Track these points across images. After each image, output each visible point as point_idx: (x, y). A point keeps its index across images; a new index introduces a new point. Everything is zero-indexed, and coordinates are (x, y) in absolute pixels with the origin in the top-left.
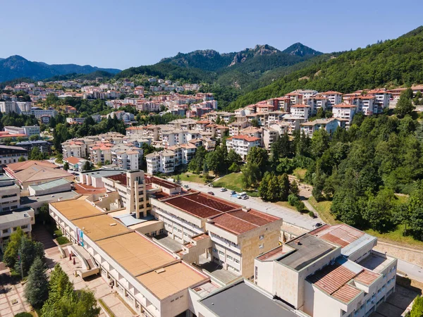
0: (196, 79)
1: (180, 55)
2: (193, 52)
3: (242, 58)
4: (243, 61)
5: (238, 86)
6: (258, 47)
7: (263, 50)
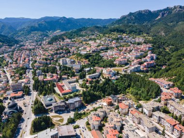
0: (140, 31)
1: (131, 14)
2: (137, 12)
3: (164, 14)
4: (165, 15)
5: (163, 34)
6: (175, 7)
7: (178, 9)
